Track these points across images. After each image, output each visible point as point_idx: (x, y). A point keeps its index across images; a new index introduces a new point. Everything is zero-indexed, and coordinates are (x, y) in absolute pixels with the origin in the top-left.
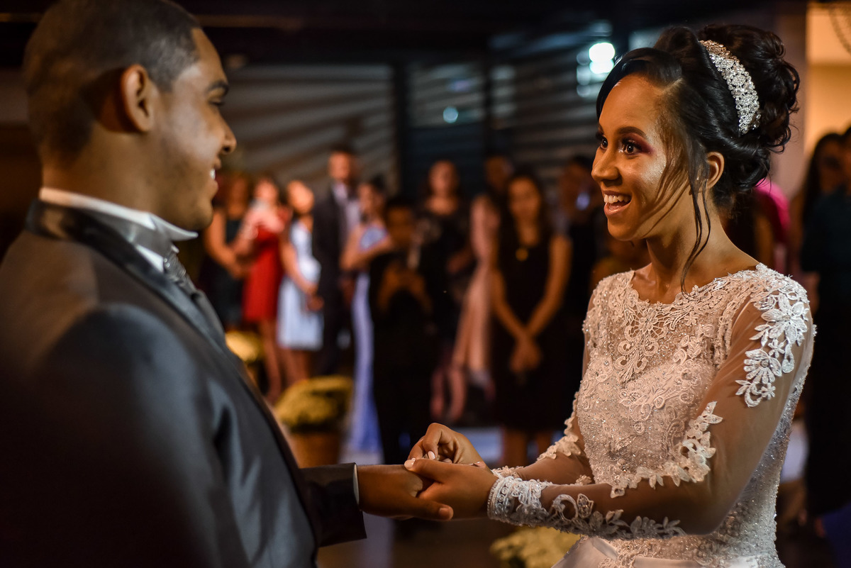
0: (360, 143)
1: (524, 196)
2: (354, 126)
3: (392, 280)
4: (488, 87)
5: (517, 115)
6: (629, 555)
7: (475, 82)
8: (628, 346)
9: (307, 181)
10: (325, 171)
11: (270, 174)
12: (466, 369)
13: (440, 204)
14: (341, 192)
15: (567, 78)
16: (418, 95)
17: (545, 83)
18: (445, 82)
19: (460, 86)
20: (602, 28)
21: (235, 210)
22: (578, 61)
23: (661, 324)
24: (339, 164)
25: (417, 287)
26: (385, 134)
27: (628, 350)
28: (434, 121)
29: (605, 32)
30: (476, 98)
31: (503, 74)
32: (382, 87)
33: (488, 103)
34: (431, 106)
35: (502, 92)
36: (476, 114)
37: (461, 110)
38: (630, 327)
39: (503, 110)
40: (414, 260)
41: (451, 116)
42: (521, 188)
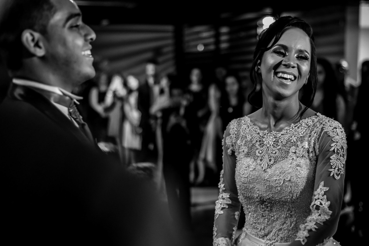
0: (160, 59)
1: (232, 84)
2: (158, 51)
3: (173, 120)
4: (217, 36)
5: (229, 48)
6: (271, 243)
7: (212, 33)
8: (261, 152)
9: (136, 75)
10: (144, 72)
11: (119, 72)
12: (205, 160)
13: (195, 87)
14: (151, 81)
15: (253, 32)
16: (187, 38)
17: (243, 34)
18: (198, 33)
19: (205, 35)
20: (268, 11)
21: (103, 88)
22: (258, 25)
23: (278, 141)
24: (150, 69)
25: (184, 124)
26: (171, 56)
27: (261, 154)
28: (193, 50)
29: (270, 12)
30: (212, 40)
31: (224, 30)
32: (170, 35)
33: (218, 42)
34: (192, 44)
35: (224, 38)
36: (212, 47)
37: (205, 45)
38: (258, 143)
39: (224, 46)
40: (182, 111)
41: (201, 48)
42: (230, 80)
